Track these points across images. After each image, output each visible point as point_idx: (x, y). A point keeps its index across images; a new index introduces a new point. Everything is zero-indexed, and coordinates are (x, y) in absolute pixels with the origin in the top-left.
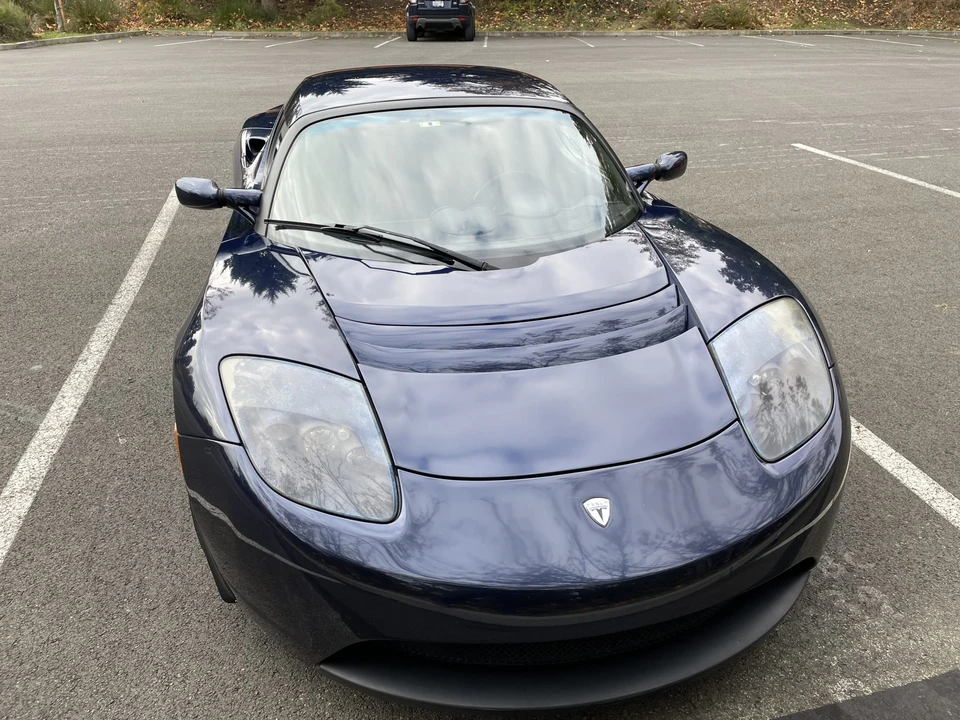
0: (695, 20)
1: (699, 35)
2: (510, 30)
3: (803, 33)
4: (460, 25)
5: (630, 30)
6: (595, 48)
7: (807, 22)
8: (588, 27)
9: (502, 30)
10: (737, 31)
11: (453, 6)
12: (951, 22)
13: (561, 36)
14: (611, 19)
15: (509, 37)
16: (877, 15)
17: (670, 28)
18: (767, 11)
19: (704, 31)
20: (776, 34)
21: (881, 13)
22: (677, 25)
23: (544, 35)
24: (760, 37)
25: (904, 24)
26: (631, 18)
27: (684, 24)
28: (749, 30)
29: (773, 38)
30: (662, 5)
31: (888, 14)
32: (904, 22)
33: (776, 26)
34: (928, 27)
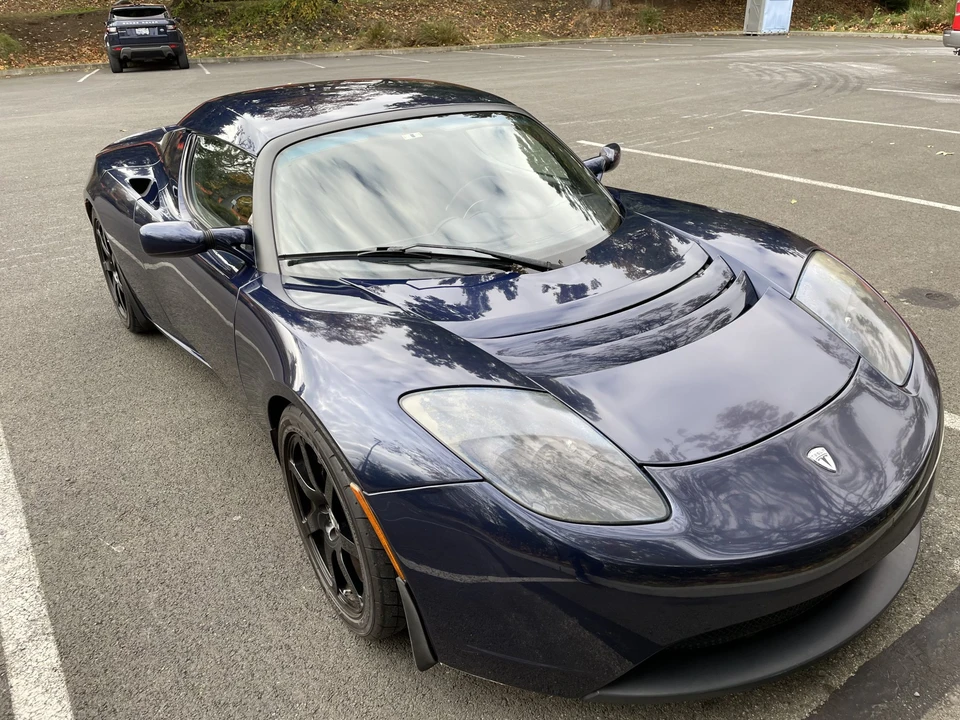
0: (408, 39)
1: (415, 52)
2: (223, 55)
3: (507, 47)
4: (173, 53)
5: (348, 51)
6: (326, 69)
7: (507, 37)
8: (305, 49)
9: (214, 56)
10: (448, 48)
11: (160, 33)
12: (622, 29)
13: (280, 59)
14: (327, 41)
15: (224, 63)
16: (562, 27)
17: (387, 47)
18: (469, 28)
19: (419, 48)
20: (484, 48)
21: (564, 24)
22: (392, 44)
23: (261, 59)
24: (471, 52)
25: (586, 33)
26: (346, 39)
27: (399, 43)
28: (459, 46)
29: (482, 52)
30: (373, 25)
31: (571, 25)
32: (585, 31)
33: (481, 41)
34: (605, 35)
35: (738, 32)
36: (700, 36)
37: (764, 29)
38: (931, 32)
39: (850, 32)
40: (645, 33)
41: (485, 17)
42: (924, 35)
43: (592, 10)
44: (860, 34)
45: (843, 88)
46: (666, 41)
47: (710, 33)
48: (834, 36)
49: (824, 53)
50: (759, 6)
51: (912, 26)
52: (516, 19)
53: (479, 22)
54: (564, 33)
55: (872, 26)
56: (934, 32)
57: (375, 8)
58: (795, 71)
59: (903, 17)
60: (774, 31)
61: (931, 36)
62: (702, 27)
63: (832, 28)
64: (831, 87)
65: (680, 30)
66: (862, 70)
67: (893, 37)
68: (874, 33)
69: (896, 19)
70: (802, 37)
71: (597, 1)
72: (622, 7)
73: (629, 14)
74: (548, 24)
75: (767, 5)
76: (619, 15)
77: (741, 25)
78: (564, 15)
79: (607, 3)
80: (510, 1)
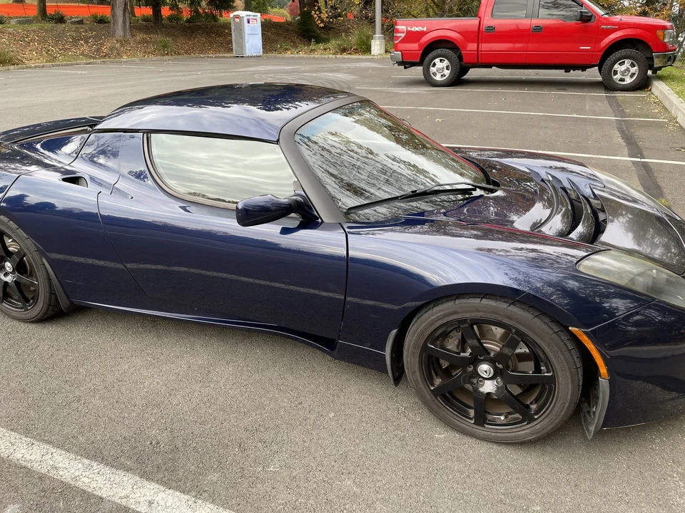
3: (60, 65)
7: (54, 58)
10: (7, 67)
12: (145, 52)
16: (98, 50)
18: (18, 52)
20: (38, 67)
24: (29, 70)
28: (16, 66)
29: (37, 70)
31: (105, 49)
32: (118, 54)
33: (33, 61)
34: (134, 56)
35: (228, 55)
36: (204, 57)
37: (248, 53)
39: (301, 54)
40: (163, 55)
41: (29, 43)
42: (345, 56)
43: (118, 38)
44: (305, 56)
46: (182, 60)
47: (209, 55)
48: (292, 57)
49: (303, 67)
50: (241, 38)
51: (338, 51)
52: (57, 45)
53: (25, 47)
54: (99, 54)
55: (313, 51)
56: (350, 54)
58: (301, 79)
59: (329, 45)
60: (254, 54)
61: (349, 56)
62: (202, 51)
63: (289, 52)
65: (186, 53)
66: (337, 77)
67: (328, 58)
68: (316, 55)
69: (326, 46)
70: (272, 58)
71: (120, 32)
72: (140, 36)
73: (147, 42)
74: (85, 48)
75: (246, 37)
76: (140, 43)
77: (231, 50)
78: (97, 41)
79: (128, 33)
80: (46, 31)
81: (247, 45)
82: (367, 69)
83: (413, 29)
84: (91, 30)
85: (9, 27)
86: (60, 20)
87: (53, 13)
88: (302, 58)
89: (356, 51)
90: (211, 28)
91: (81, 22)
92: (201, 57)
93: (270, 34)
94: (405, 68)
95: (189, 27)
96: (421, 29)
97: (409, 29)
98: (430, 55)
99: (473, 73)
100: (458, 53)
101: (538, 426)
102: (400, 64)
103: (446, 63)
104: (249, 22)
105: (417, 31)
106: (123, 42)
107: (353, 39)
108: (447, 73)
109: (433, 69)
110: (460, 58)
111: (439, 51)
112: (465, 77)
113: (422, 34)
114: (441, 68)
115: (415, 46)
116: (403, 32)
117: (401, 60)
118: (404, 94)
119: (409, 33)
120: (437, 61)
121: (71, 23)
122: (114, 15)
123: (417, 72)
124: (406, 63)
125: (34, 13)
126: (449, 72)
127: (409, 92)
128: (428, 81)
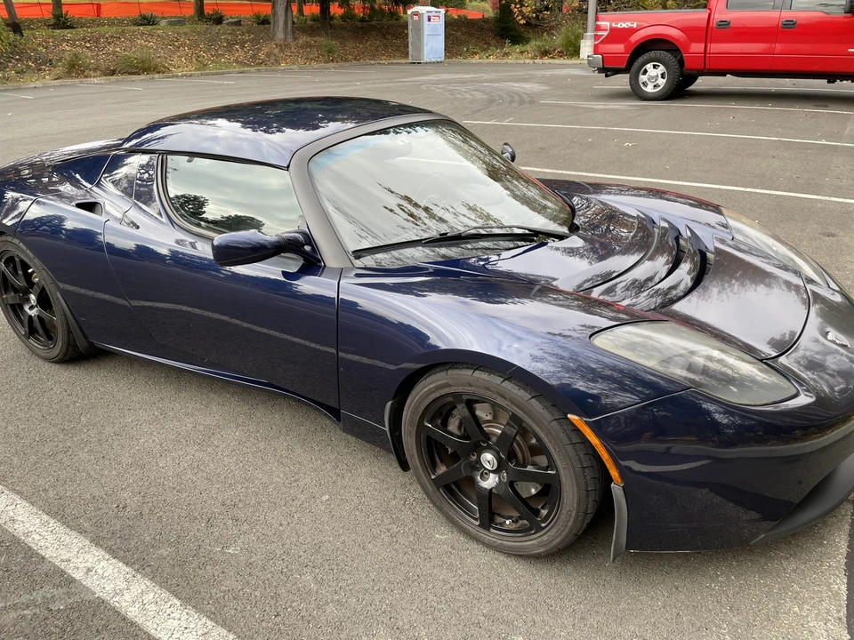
0: (108, 68)
1: (117, 81)
5: (44, 81)
6: (36, 99)
7: (205, 65)
10: (151, 76)
12: (307, 58)
14: (20, 72)
16: (254, 57)
17: (86, 77)
18: (166, 58)
19: (121, 77)
20: (186, 76)
21: (255, 55)
22: (92, 73)
24: (174, 79)
25: (277, 62)
26: (39, 70)
27: (99, 73)
28: (161, 75)
29: (185, 79)
30: (67, 56)
31: (262, 56)
32: (276, 60)
33: (181, 69)
34: (294, 63)
35: (403, 61)
36: (374, 64)
37: (426, 59)
38: (551, 58)
39: (492, 59)
40: (327, 62)
41: (179, 48)
42: (546, 60)
43: (278, 42)
44: (496, 61)
45: (522, 102)
46: (347, 68)
47: (381, 62)
48: (480, 63)
49: (485, 76)
50: (420, 40)
51: (537, 54)
52: (209, 50)
53: (173, 53)
54: (256, 62)
55: (506, 54)
56: (553, 58)
57: (64, 40)
58: (476, 90)
59: (528, 47)
60: (434, 60)
61: (551, 61)
62: (373, 57)
63: (477, 57)
64: (511, 102)
65: (355, 59)
66: (524, 88)
67: (524, 63)
68: (510, 60)
69: (523, 49)
70: (455, 64)
71: (280, 35)
72: (303, 39)
73: (310, 46)
74: (240, 54)
75: (426, 38)
76: (302, 47)
77: (407, 55)
78: (253, 46)
79: (290, 36)
80: (199, 34)
81: (425, 48)
82: (565, 77)
83: (619, 26)
84: (249, 32)
85: (158, 29)
86: (219, 20)
87: (211, 12)
88: (493, 64)
89: (561, 54)
90: (388, 28)
91: (238, 23)
92: (371, 64)
93: (459, 34)
94: (607, 76)
95: (362, 28)
96: (630, 25)
97: (614, 25)
98: (640, 60)
99: (702, 83)
100: (679, 57)
101: (545, 538)
102: (601, 70)
103: (662, 69)
104: (429, 20)
105: (624, 29)
106: (283, 47)
107: (558, 40)
108: (662, 82)
109: (643, 78)
110: (681, 63)
111: (652, 54)
112: (692, 88)
113: (631, 31)
114: (654, 76)
115: (620, 48)
116: (606, 30)
117: (601, 66)
118: (599, 110)
119: (613, 30)
120: (649, 66)
121: (227, 24)
122: (275, 14)
123: (622, 82)
124: (608, 70)
125: (190, 11)
126: (664, 81)
127: (607, 107)
128: (637, 93)
